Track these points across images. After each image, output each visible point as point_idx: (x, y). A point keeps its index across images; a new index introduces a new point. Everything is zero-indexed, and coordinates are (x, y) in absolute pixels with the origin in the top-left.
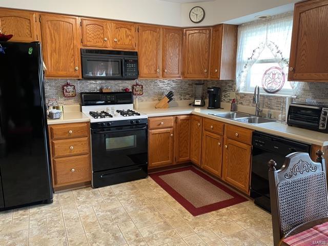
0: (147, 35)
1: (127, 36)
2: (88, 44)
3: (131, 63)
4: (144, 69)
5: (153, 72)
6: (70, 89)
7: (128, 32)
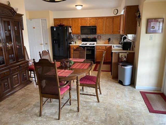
0: (99, 20)
1: (93, 21)
2: (82, 25)
3: (94, 29)
4: (98, 31)
5: (101, 32)
6: (80, 37)
7: (94, 20)
